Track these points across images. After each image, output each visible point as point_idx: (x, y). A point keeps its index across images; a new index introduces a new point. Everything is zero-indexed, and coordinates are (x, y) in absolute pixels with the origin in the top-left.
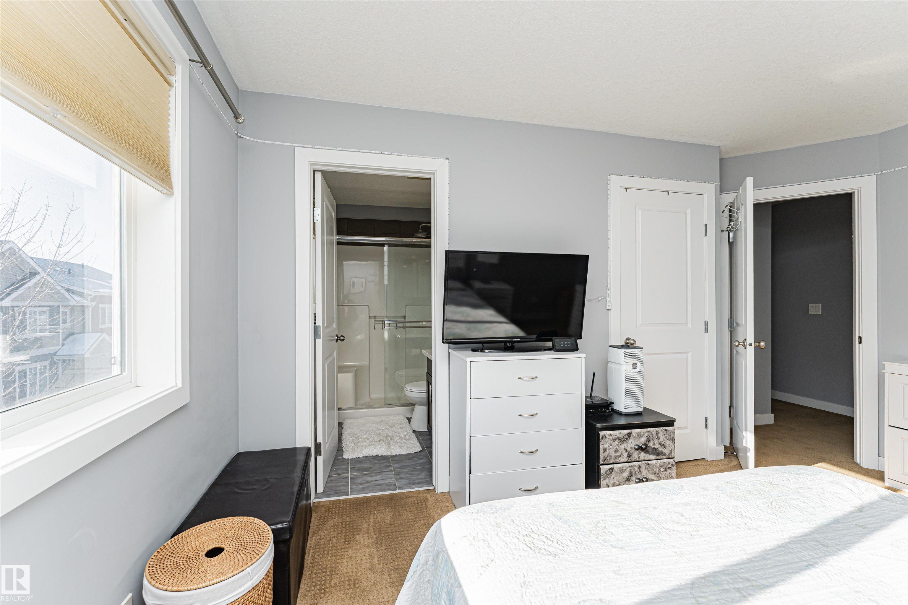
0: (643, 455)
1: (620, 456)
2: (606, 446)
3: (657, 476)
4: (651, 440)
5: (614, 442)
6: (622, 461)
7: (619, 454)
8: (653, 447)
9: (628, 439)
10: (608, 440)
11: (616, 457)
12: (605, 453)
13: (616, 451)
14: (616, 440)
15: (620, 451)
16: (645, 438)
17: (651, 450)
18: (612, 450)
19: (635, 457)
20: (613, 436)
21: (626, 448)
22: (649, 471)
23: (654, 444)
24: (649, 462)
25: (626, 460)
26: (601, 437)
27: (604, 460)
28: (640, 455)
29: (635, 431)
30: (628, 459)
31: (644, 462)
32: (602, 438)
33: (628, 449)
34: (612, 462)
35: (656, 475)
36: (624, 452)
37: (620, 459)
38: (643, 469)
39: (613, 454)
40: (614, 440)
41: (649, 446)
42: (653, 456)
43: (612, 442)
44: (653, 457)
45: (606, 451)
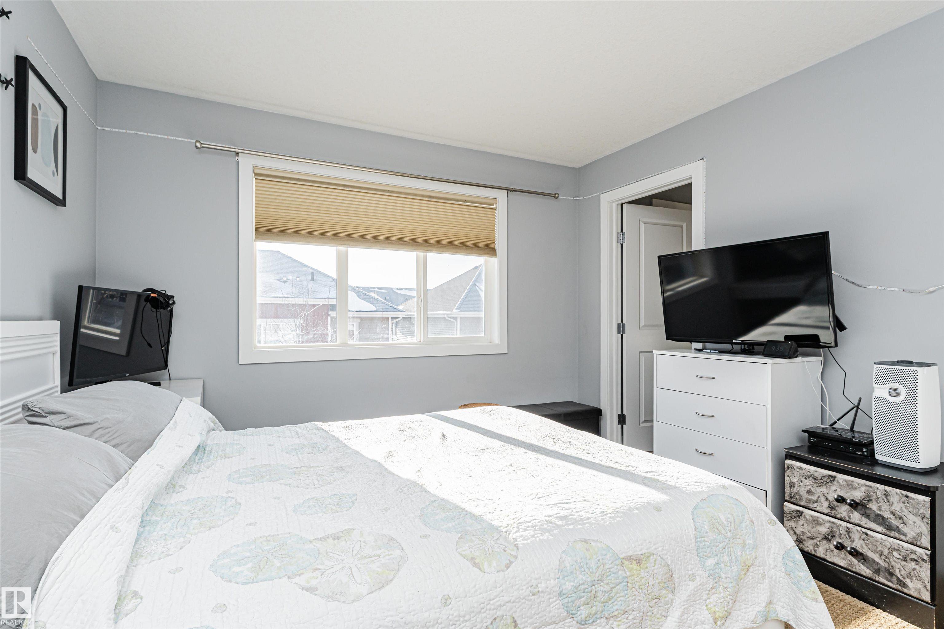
0: (856, 516)
1: (816, 502)
2: (795, 480)
3: (885, 560)
4: (873, 500)
5: (806, 479)
6: (818, 509)
7: (814, 498)
8: (878, 512)
9: (830, 483)
10: (797, 472)
11: (809, 501)
12: (792, 488)
13: (809, 492)
14: (809, 477)
15: (817, 495)
16: (862, 494)
17: (873, 516)
18: (803, 489)
19: (841, 513)
20: (804, 471)
21: (826, 495)
22: (867, 545)
23: (880, 508)
24: (869, 532)
25: (826, 511)
26: (786, 466)
27: (792, 498)
28: (851, 515)
29: (841, 477)
30: (829, 511)
31: (859, 528)
32: (788, 468)
33: (831, 498)
34: (802, 504)
35: (883, 557)
36: (822, 499)
37: (815, 505)
38: (855, 536)
39: (805, 495)
40: (807, 477)
41: (871, 509)
42: (878, 526)
43: (803, 478)
44: (880, 529)
45: (794, 487)
